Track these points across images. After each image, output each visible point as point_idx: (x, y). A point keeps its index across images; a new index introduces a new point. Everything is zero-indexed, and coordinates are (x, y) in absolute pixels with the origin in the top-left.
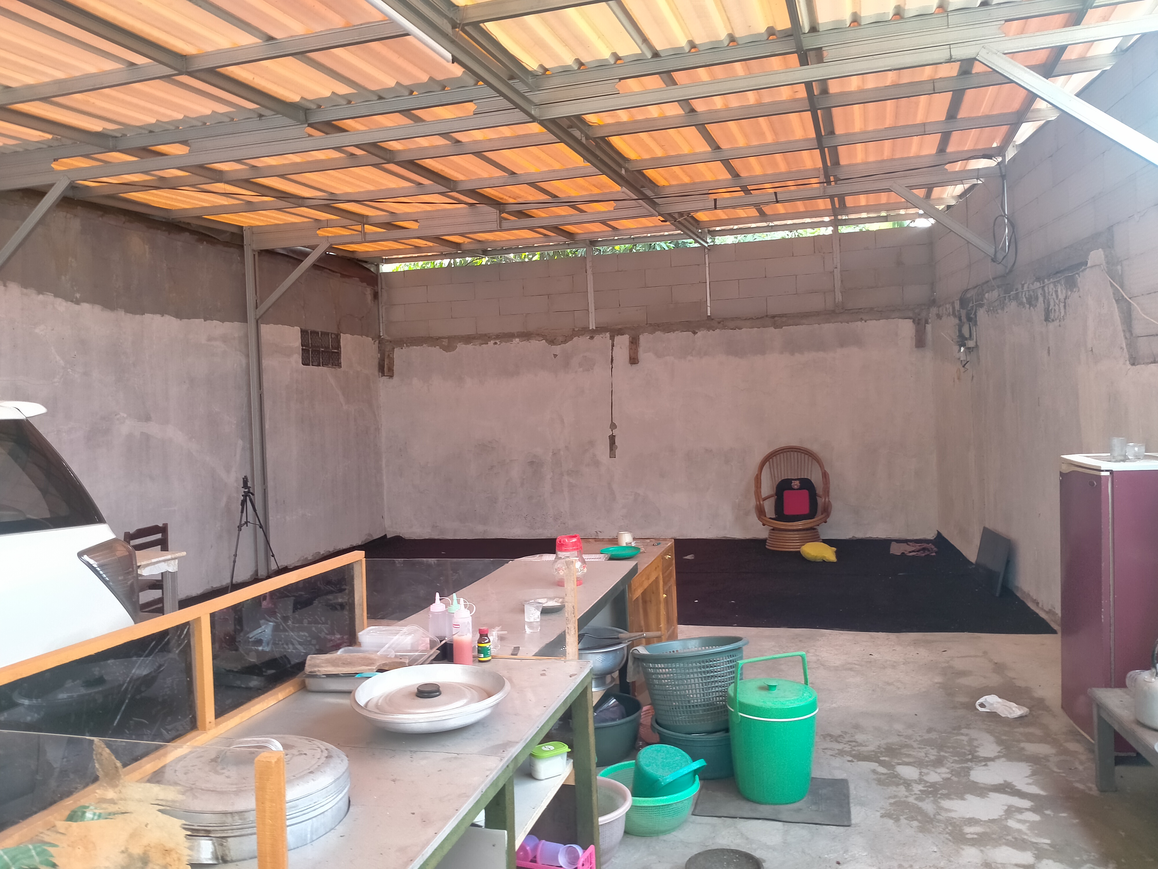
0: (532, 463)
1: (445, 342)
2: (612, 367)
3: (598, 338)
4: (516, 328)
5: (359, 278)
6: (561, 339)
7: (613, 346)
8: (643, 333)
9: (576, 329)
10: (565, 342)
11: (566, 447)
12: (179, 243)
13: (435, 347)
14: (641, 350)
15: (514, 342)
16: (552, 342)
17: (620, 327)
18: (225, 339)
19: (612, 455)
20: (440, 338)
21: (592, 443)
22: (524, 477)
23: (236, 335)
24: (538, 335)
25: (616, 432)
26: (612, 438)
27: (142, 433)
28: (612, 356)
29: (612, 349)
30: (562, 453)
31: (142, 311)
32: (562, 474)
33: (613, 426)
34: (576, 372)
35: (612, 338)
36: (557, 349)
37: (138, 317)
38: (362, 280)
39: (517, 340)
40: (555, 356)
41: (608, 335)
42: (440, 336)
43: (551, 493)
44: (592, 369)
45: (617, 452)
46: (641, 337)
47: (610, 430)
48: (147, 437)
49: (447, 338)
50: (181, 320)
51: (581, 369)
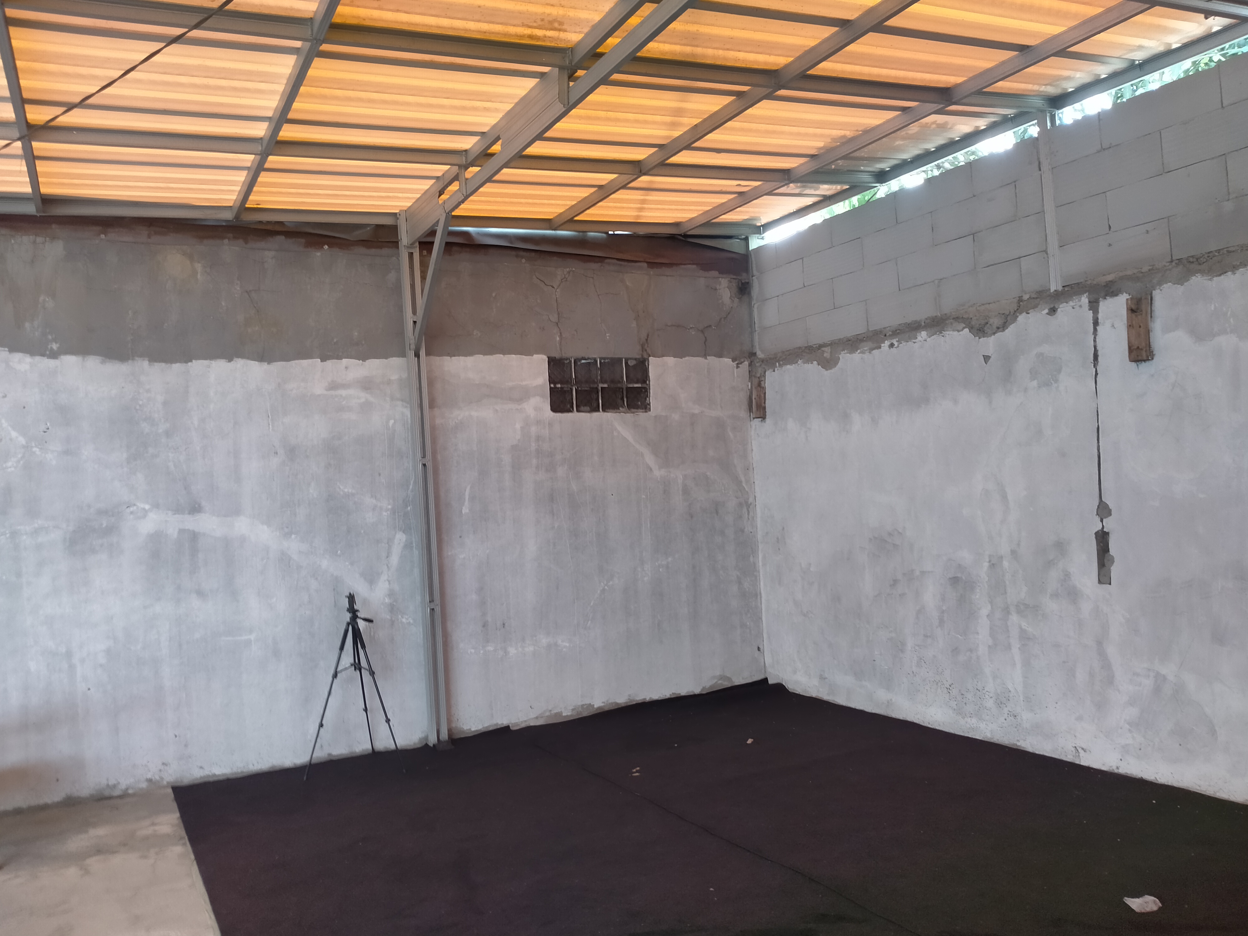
0: (955, 581)
1: (827, 353)
2: (1096, 374)
3: (1065, 309)
4: (924, 312)
5: (697, 264)
6: (996, 322)
7: (1096, 323)
8: (1160, 283)
9: (1026, 297)
10: (1003, 327)
11: (1013, 552)
12: (269, 254)
13: (812, 363)
14: (1157, 327)
15: (919, 338)
16: (980, 331)
17: (1110, 278)
18: (367, 385)
19: (1104, 577)
20: (820, 346)
21: (1061, 547)
22: (944, 608)
23: (394, 377)
24: (956, 319)
25: (1110, 524)
26: (1102, 538)
27: (181, 531)
28: (1095, 347)
29: (1095, 330)
30: (1006, 564)
31: (187, 357)
32: (1006, 611)
33: (1103, 510)
34: (1026, 390)
35: (1094, 306)
36: (989, 344)
37: (177, 367)
38: (706, 267)
39: (924, 334)
40: (987, 358)
41: (1085, 300)
42: (821, 342)
43: (989, 646)
44: (1056, 381)
45: (1115, 571)
46: (1157, 294)
47: (1098, 519)
48: (194, 536)
49: (830, 345)
50: (268, 364)
51: (1035, 383)
